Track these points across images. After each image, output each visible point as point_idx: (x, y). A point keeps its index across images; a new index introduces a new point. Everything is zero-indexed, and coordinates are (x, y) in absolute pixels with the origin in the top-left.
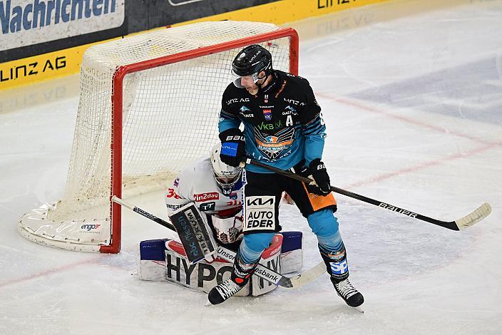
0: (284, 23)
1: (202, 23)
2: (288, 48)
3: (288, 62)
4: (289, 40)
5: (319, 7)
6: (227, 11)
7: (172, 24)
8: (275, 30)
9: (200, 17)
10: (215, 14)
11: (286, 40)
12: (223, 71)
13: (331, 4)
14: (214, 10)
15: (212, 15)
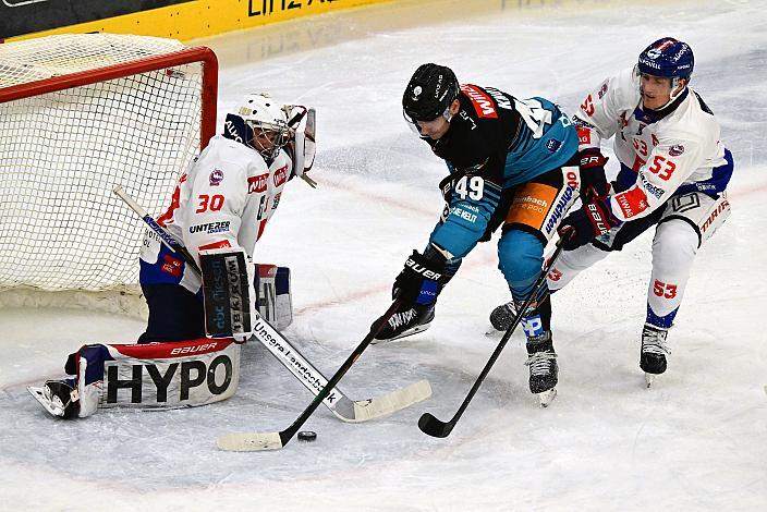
0: (192, 38)
1: (58, 37)
2: (200, 80)
3: (200, 103)
4: (201, 68)
5: (251, 14)
6: (99, 18)
7: (7, 38)
8: (179, 49)
9: (54, 27)
10: (78, 23)
11: (197, 66)
12: (92, 116)
13: (271, 10)
14: (77, 15)
15: (73, 24)
